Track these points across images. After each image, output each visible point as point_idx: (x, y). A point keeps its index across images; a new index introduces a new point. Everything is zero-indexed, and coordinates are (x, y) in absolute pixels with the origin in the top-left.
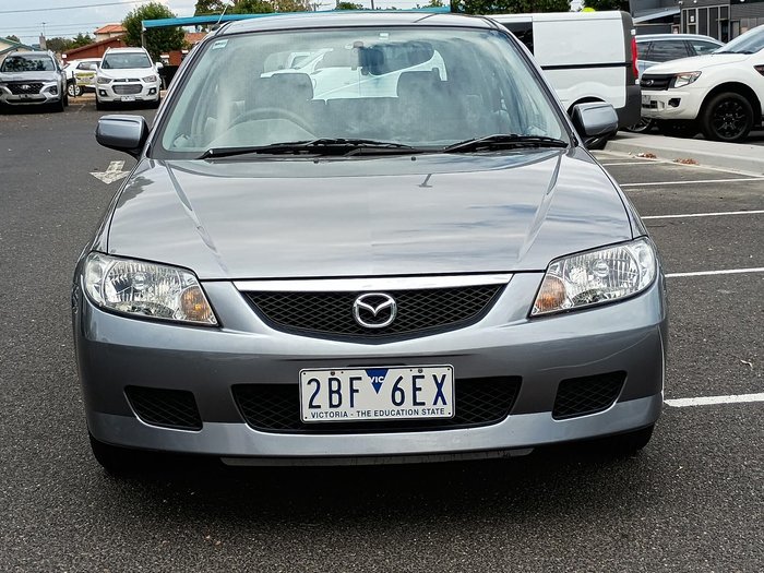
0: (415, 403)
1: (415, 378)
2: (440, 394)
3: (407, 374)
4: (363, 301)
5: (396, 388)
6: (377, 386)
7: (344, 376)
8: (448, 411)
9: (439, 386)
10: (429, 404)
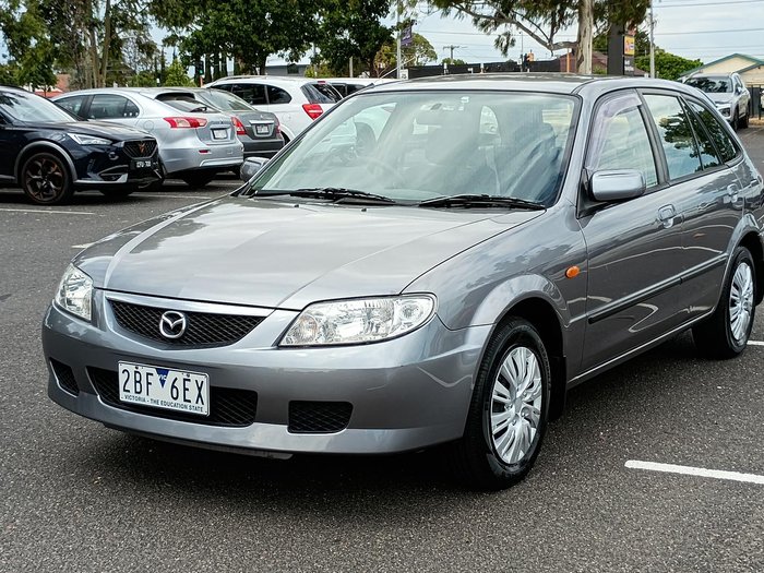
0: (185, 400)
1: (185, 380)
2: (200, 396)
3: (181, 376)
4: (167, 316)
5: (173, 387)
6: (163, 382)
7: (144, 370)
8: (205, 410)
9: (200, 389)
10: (193, 403)
